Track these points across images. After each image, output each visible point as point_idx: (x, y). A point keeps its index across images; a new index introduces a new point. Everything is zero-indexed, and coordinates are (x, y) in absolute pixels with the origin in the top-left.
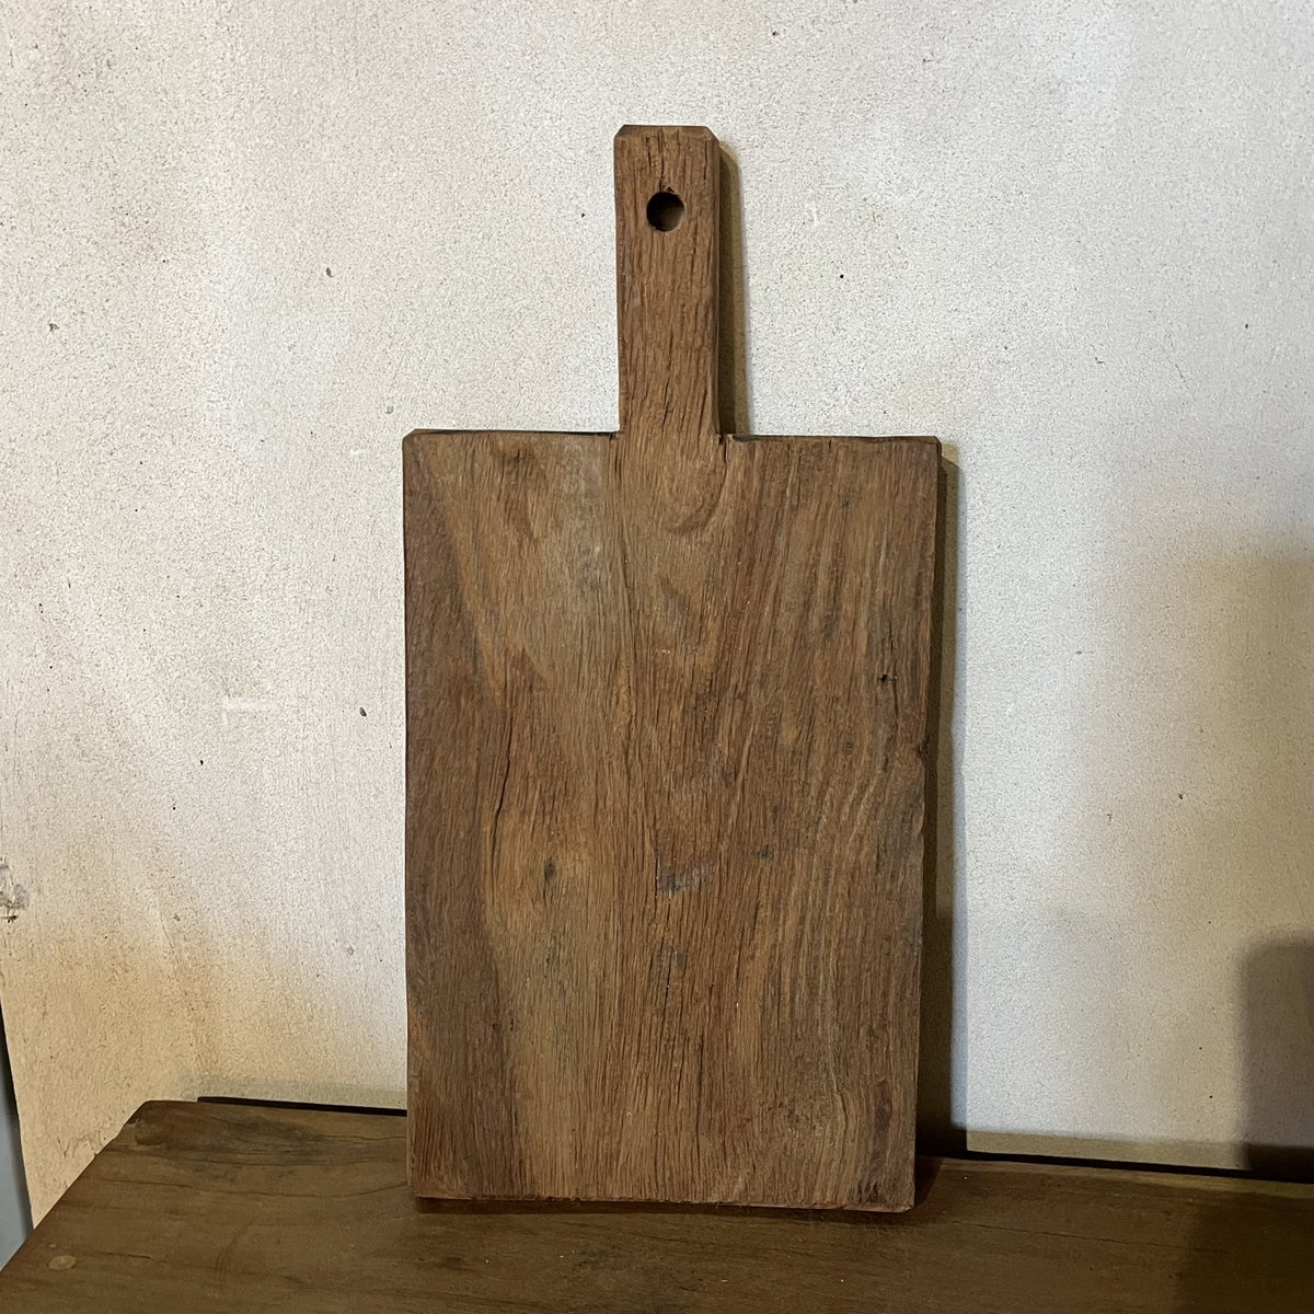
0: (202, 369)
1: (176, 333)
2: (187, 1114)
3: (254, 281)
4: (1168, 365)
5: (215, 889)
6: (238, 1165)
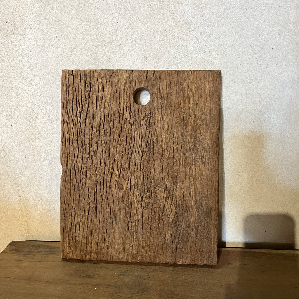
0: (25, 61)
1: (19, 52)
2: (22, 244)
3: (38, 39)
4: (255, 58)
5: (29, 189)
6: (35, 255)
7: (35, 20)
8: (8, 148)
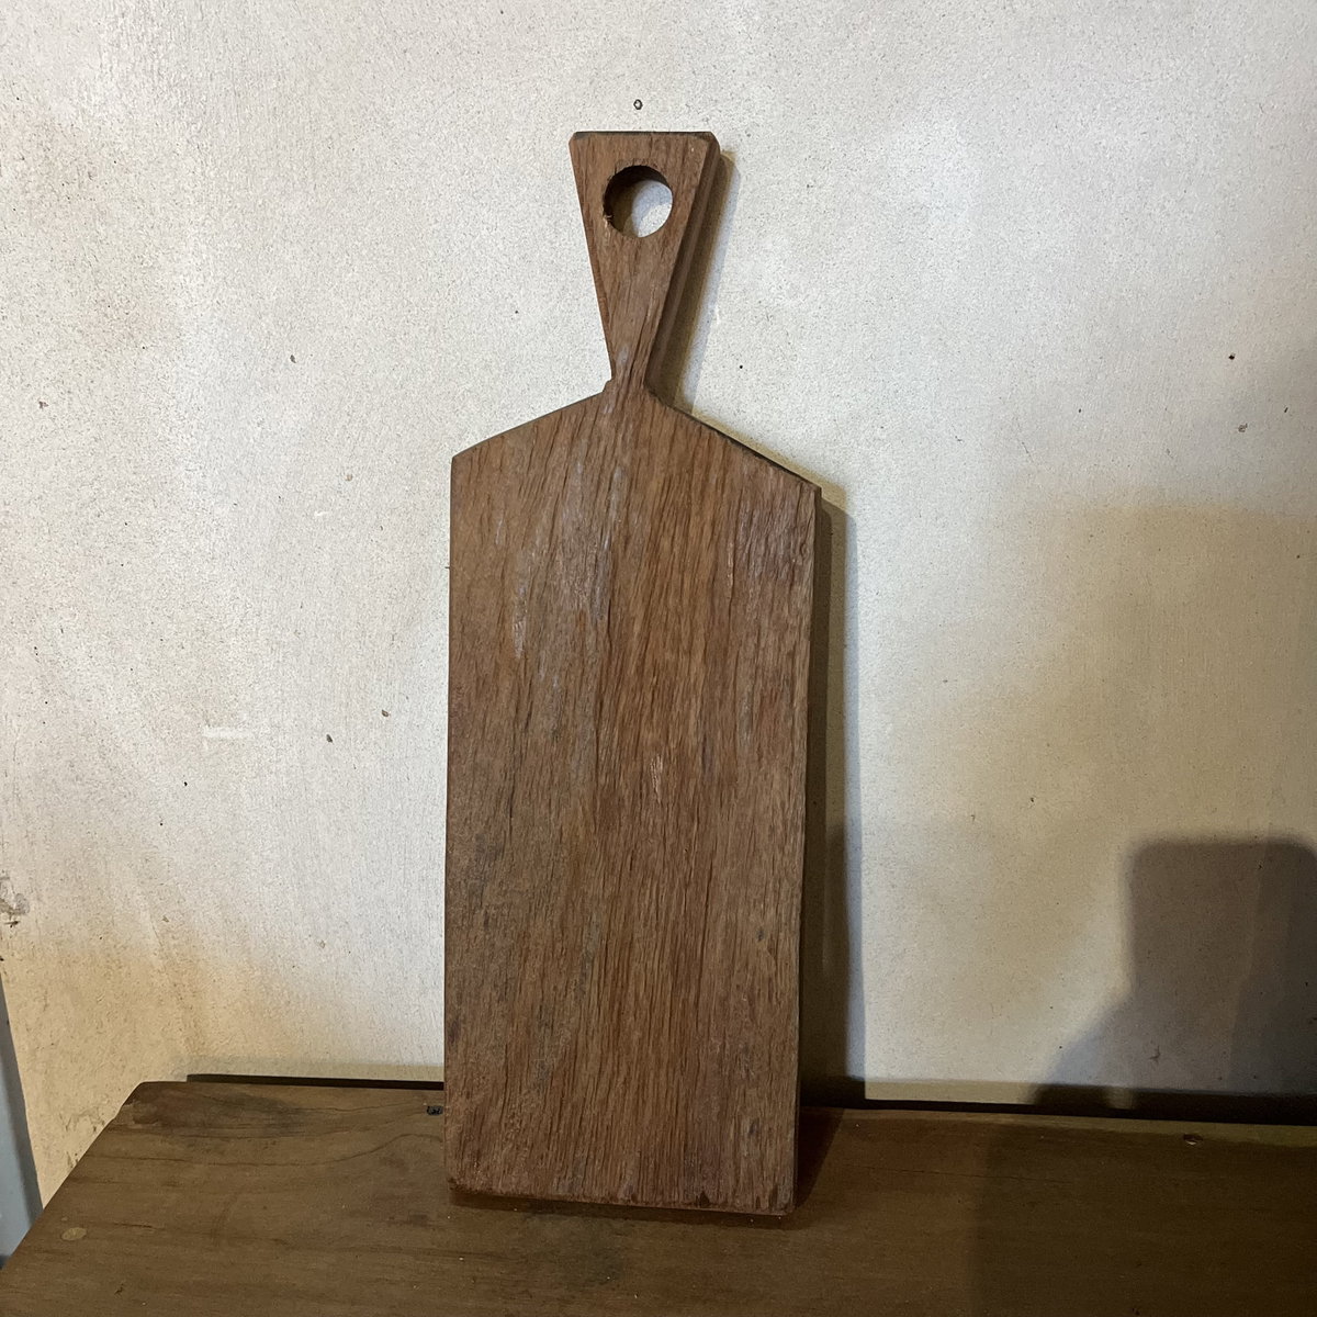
0: (179, 442)
1: (156, 410)
2: (179, 1094)
3: (226, 365)
4: (1016, 442)
5: (199, 893)
7: (215, 301)
8: (119, 750)
